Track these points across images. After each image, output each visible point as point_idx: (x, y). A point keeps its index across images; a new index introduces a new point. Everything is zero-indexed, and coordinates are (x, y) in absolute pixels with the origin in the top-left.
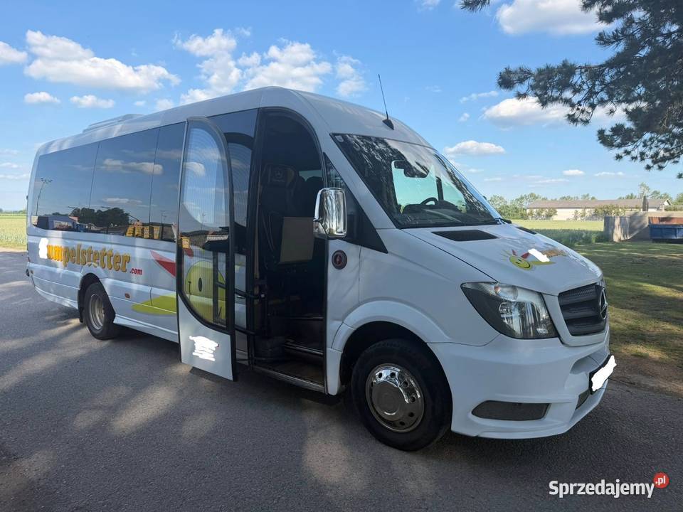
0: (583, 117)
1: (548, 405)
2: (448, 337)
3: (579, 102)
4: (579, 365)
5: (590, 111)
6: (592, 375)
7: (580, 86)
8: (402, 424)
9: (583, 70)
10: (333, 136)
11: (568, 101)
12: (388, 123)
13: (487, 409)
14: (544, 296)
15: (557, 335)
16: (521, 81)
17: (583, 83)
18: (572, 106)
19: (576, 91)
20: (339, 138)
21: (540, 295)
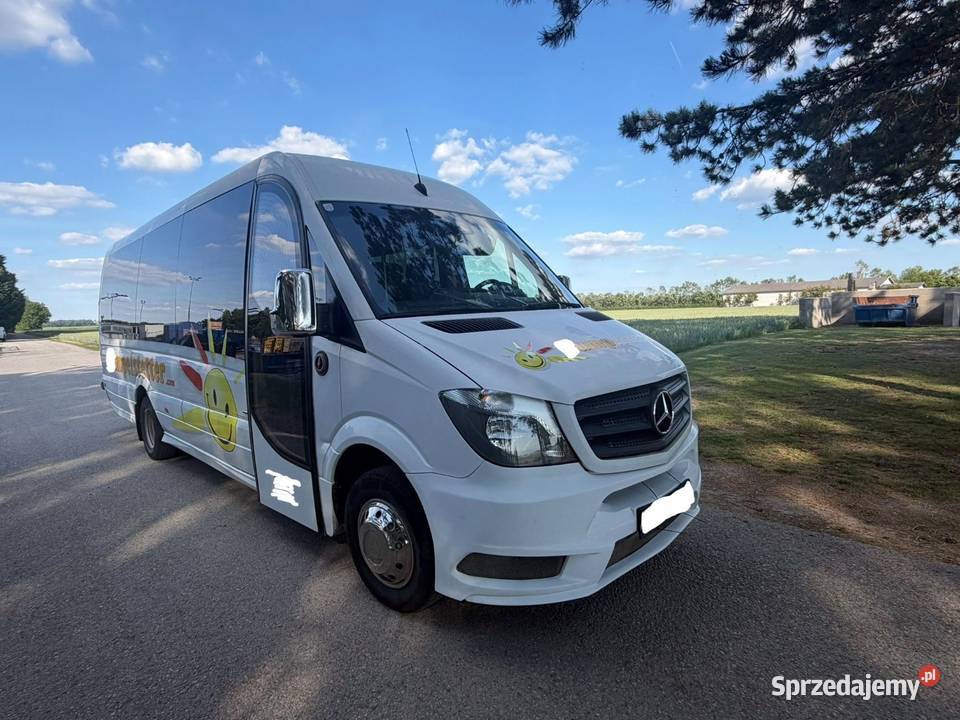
0: (724, 174)
1: (564, 558)
2: (428, 466)
3: (721, 156)
4: (614, 499)
5: (732, 166)
6: (640, 512)
7: (722, 134)
8: (393, 577)
9: (725, 114)
10: (320, 205)
11: (705, 155)
12: (421, 188)
13: (476, 564)
14: (554, 406)
15: (576, 459)
16: (649, 129)
17: (726, 130)
18: (712, 161)
19: (717, 141)
20: (329, 208)
21: (549, 404)
